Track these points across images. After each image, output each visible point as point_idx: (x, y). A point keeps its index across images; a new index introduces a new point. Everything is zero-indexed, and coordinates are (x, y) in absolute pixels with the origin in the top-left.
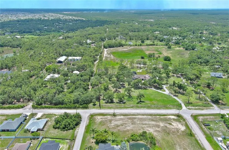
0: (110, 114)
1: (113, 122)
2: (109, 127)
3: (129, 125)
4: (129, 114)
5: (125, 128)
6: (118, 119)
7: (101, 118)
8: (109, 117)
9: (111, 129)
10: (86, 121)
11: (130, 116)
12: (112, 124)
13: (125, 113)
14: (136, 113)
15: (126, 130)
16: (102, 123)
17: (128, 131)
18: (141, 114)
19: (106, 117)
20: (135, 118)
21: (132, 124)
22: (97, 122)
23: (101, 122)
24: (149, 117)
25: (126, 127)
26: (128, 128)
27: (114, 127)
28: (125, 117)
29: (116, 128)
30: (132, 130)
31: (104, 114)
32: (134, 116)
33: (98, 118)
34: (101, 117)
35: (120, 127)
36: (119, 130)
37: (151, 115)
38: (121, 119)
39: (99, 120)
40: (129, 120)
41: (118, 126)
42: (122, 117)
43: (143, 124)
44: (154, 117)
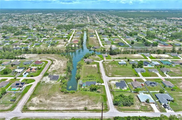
0: (89, 112)
1: (87, 103)
2: (89, 99)
3: (74, 101)
4: (71, 111)
5: (78, 98)
6: (82, 106)
7: (97, 106)
8: (90, 108)
9: (88, 98)
10: (110, 104)
11: (71, 109)
12: (87, 101)
13: (74, 112)
14: (64, 112)
15: (77, 97)
16: (95, 102)
17: (76, 96)
18: (60, 112)
19: (93, 108)
20: (67, 107)
21: (71, 101)
22: (100, 103)
23: (97, 103)
24: (53, 108)
25: (77, 99)
26: (75, 98)
27: (86, 99)
28: (76, 108)
29: (84, 98)
30: (73, 97)
31: (95, 112)
32: (67, 109)
33: (100, 106)
34: (97, 108)
35: (81, 99)
36: (82, 97)
37: (51, 111)
38: (80, 106)
39: (99, 105)
40: (73, 104)
41: (83, 100)
42: (78, 108)
43: (63, 101)
44: (50, 108)
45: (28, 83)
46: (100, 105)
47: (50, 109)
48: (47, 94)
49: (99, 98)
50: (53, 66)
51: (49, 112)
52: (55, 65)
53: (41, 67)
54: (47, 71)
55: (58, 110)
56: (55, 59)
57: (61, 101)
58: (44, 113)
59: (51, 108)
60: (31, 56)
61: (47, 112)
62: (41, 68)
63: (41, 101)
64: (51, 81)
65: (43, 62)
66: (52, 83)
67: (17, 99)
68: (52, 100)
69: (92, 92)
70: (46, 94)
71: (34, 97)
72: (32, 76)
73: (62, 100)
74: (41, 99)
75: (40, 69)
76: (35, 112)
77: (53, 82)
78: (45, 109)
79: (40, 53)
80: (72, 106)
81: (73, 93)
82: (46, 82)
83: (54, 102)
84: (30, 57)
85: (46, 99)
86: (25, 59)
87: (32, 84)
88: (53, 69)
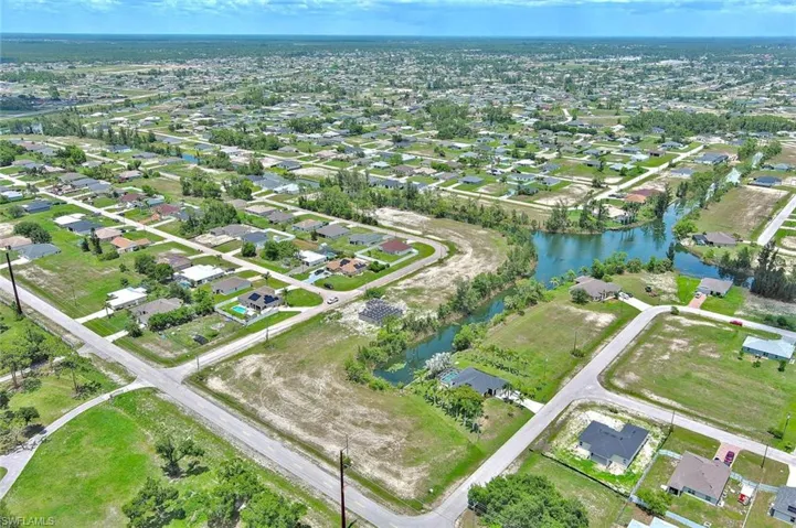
1: (378, 446)
2: (406, 435)
3: (349, 416)
4: (297, 447)
5: (371, 414)
6: (350, 448)
7: (397, 475)
8: (369, 467)
9: (406, 430)
11: (306, 438)
12: (389, 439)
15: (373, 410)
16: (411, 458)
17: (371, 406)
19: (378, 474)
20: (305, 427)
22: (424, 469)
24: (262, 411)
25: (365, 415)
26: (363, 409)
27: (393, 432)
28: (322, 444)
29: (390, 425)
30: (361, 402)
31: (368, 490)
32: (297, 432)
33: (410, 482)
34: (392, 482)
35: (378, 422)
36: (392, 416)
37: (251, 416)
39: (411, 475)
40: (329, 427)
41: (381, 428)
42: (330, 447)
43: (314, 401)
44: (253, 406)
45: (291, 306)
46: (415, 478)
47: (253, 409)
48: (303, 357)
49: (449, 450)
50: (434, 271)
51: (241, 416)
52: (443, 269)
53: (388, 266)
54: (395, 283)
55: (268, 425)
56: (470, 250)
57: (310, 398)
58: (227, 411)
59: (260, 406)
60: (405, 220)
61: (237, 413)
62: (383, 268)
63: (258, 374)
64: (361, 321)
65: (414, 250)
66: (359, 328)
67: (215, 342)
68: (292, 384)
69: (447, 418)
70: (296, 358)
71: (257, 354)
72: (327, 287)
73: (318, 396)
74: (266, 367)
75: (377, 271)
76: (210, 398)
77: (363, 327)
78: (243, 401)
79: (441, 215)
80: (320, 432)
81: (375, 389)
82: (343, 320)
83: (285, 393)
84: (397, 224)
85: (278, 374)
86: (376, 224)
87: (300, 312)
88: (420, 284)
